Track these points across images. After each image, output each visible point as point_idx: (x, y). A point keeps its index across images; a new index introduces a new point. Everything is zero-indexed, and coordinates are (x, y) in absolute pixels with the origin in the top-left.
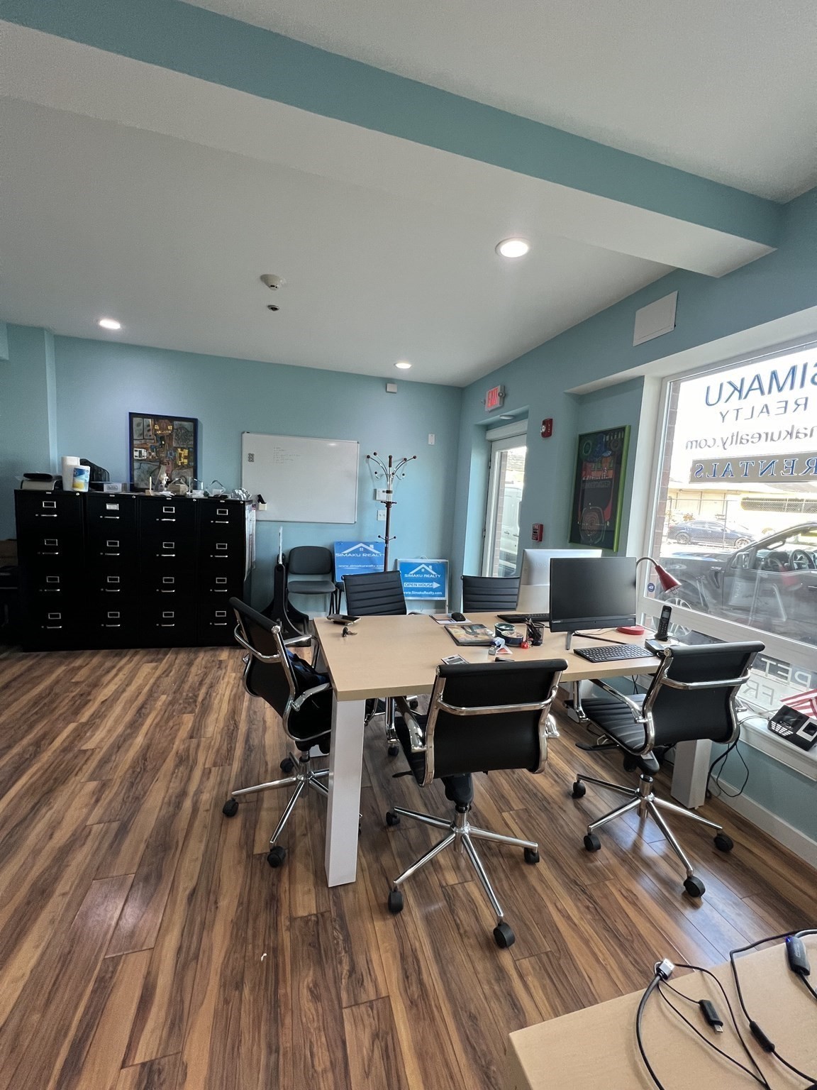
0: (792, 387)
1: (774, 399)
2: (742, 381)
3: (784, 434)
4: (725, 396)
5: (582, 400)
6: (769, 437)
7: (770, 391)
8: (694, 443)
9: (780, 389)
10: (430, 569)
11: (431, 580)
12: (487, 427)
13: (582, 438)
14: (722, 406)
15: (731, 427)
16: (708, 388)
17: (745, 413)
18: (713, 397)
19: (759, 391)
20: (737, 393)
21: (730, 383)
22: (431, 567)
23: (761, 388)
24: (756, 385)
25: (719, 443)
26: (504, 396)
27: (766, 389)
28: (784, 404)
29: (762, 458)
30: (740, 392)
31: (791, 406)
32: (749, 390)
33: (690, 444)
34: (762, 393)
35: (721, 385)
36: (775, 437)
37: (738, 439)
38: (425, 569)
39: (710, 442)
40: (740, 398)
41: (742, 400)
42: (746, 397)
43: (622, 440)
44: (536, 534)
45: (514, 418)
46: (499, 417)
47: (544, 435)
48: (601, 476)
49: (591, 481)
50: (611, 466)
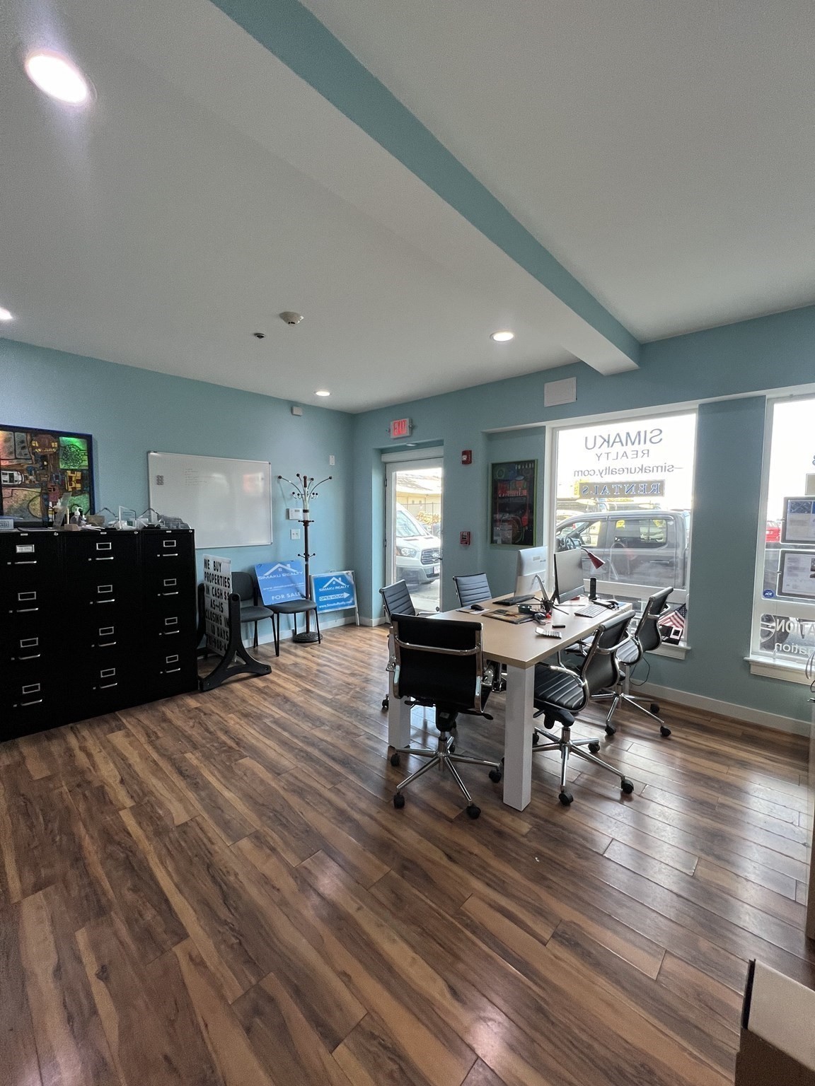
0: (639, 443)
1: (629, 449)
2: (609, 435)
3: (637, 470)
4: (598, 444)
5: (491, 437)
6: (629, 471)
7: (627, 445)
8: (580, 473)
9: (633, 444)
10: (339, 581)
11: (341, 591)
12: (383, 451)
13: (494, 466)
14: (596, 450)
16: (586, 438)
17: (613, 456)
18: (590, 444)
19: (620, 443)
20: (606, 444)
21: (601, 436)
22: (340, 579)
23: (621, 441)
24: (618, 440)
25: (597, 472)
26: (412, 428)
27: (624, 442)
28: (636, 452)
29: (626, 483)
30: (608, 442)
31: (640, 454)
32: (614, 442)
33: (577, 473)
34: (623, 445)
35: (595, 437)
36: (633, 471)
37: (612, 472)
38: (336, 582)
39: (592, 473)
40: (608, 447)
41: (610, 448)
42: (612, 446)
43: (533, 469)
44: (466, 539)
45: (418, 446)
46: (405, 444)
47: (464, 462)
48: (516, 494)
49: (507, 497)
50: (525, 487)
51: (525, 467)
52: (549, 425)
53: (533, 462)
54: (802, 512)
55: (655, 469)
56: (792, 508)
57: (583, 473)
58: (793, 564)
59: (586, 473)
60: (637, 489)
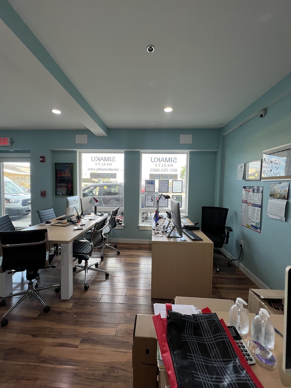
3: (108, 170)
5: (53, 152)
6: (106, 170)
7: (105, 161)
9: (107, 161)
13: (56, 164)
14: (95, 162)
15: (98, 167)
16: (92, 157)
17: (101, 164)
18: (93, 159)
21: (96, 157)
23: (103, 160)
25: (96, 169)
26: (12, 143)
27: (104, 160)
29: (105, 174)
30: (99, 159)
31: (109, 165)
33: (89, 169)
37: (100, 169)
39: (94, 169)
41: (100, 161)
43: (72, 166)
44: (43, 194)
45: (16, 152)
46: (8, 149)
47: (41, 161)
48: (66, 176)
49: (62, 177)
50: (69, 173)
51: (69, 165)
52: (78, 151)
53: (72, 164)
54: (149, 184)
55: (114, 169)
56: (147, 183)
57: (91, 169)
58: (147, 198)
59: (92, 169)
60: (108, 176)
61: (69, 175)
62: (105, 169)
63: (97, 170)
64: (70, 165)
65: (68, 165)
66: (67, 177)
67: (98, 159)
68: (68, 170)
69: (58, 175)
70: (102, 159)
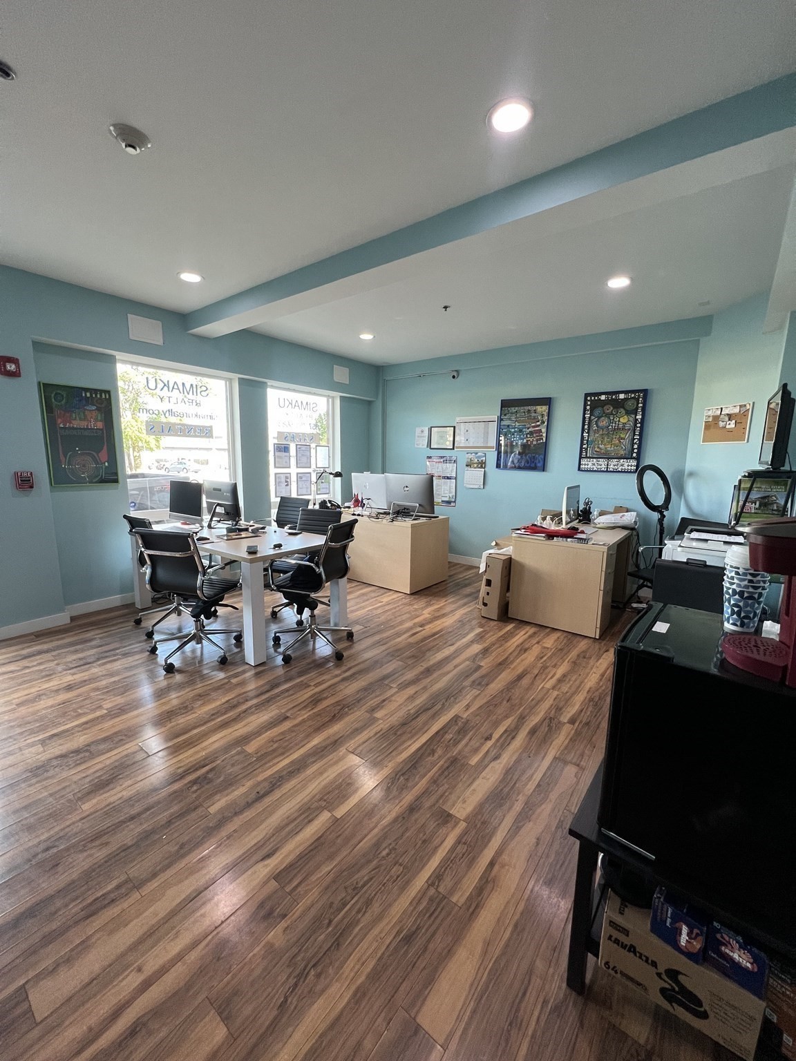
0: (193, 394)
1: (186, 397)
2: (168, 381)
3: (194, 416)
4: (159, 387)
7: (183, 393)
9: (188, 393)
13: (46, 386)
14: (158, 392)
15: (165, 406)
16: (148, 378)
17: (174, 399)
18: (152, 385)
19: (178, 390)
21: (160, 380)
25: (161, 413)
28: (191, 401)
30: (168, 387)
31: (194, 403)
32: (173, 388)
34: (180, 392)
35: (156, 379)
36: (190, 416)
37: (174, 414)
39: (157, 412)
41: (170, 393)
42: (172, 391)
43: (109, 401)
44: (25, 482)
48: (87, 426)
49: (73, 428)
50: (99, 418)
51: (96, 395)
53: (109, 392)
54: (280, 451)
55: (205, 416)
56: (277, 448)
59: (151, 412)
60: (195, 431)
61: (100, 425)
62: (185, 415)
63: (165, 415)
64: (98, 396)
65: (91, 395)
66: (91, 429)
67: (165, 385)
68: (94, 408)
69: (59, 421)
70: (176, 387)
